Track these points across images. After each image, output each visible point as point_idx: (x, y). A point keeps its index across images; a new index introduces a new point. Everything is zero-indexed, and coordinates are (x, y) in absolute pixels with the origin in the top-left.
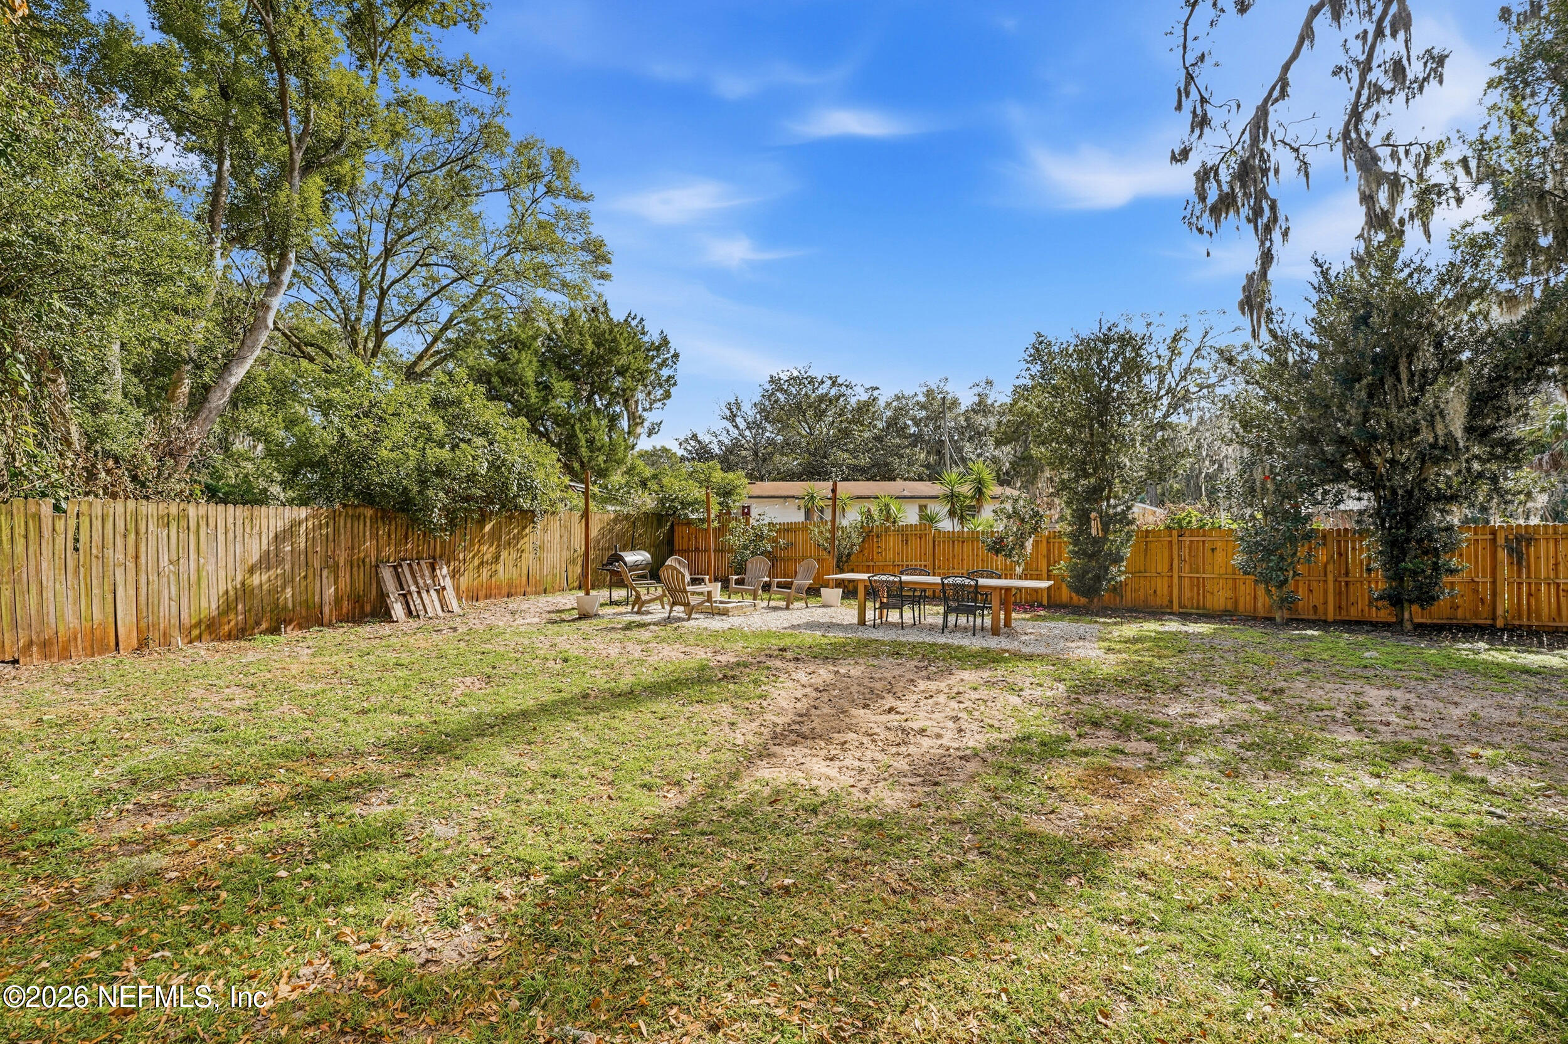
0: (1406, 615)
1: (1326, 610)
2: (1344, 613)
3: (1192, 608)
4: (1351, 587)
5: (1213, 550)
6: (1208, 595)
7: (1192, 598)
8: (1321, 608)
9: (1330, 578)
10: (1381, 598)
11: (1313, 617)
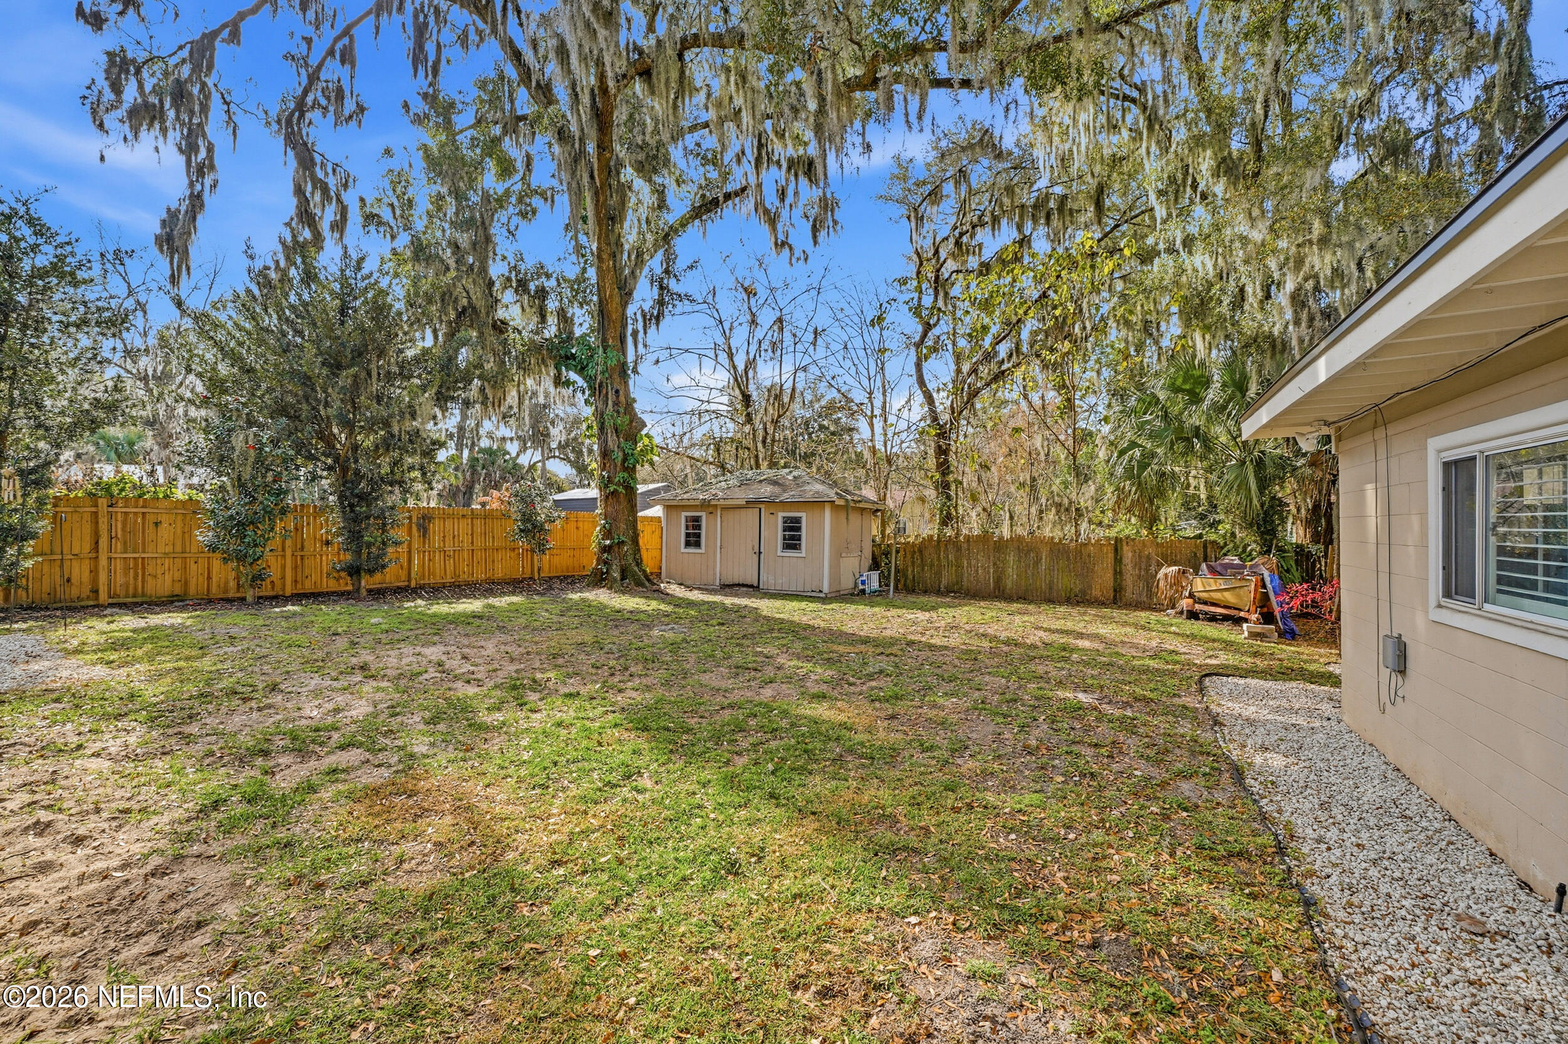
0: (363, 583)
1: (284, 585)
2: (299, 586)
3: (127, 596)
4: (306, 561)
5: (157, 524)
6: (149, 579)
7: (127, 585)
8: (278, 583)
9: (289, 552)
10: (342, 570)
11: (272, 593)
